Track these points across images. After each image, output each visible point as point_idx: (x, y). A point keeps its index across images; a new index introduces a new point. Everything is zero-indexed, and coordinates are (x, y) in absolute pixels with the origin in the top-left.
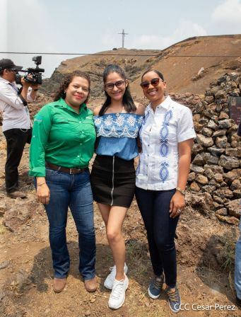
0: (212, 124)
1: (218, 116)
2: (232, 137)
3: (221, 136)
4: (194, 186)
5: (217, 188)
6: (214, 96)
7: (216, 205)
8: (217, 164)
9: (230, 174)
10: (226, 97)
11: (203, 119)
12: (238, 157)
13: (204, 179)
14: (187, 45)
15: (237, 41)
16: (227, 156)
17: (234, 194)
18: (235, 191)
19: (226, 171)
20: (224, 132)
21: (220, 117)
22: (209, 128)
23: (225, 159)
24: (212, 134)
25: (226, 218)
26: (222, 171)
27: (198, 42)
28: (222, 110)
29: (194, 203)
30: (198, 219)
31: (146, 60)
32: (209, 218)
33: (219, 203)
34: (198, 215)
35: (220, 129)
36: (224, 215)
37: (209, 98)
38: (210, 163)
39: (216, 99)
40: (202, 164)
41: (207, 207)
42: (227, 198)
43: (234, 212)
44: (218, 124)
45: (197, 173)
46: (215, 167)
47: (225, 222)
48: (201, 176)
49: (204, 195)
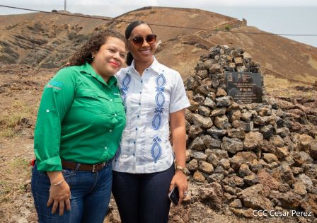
0: (209, 102)
1: (216, 93)
2: (233, 117)
3: (220, 115)
4: (198, 176)
5: (225, 176)
6: (208, 70)
7: (229, 196)
8: (220, 148)
9: (236, 159)
10: (222, 71)
11: (199, 96)
12: (241, 139)
13: (208, 167)
14: (142, 14)
15: (194, 16)
16: (230, 137)
17: (245, 181)
18: (246, 178)
19: (231, 155)
20: (224, 110)
21: (218, 94)
22: (206, 106)
23: (228, 141)
24: (210, 114)
25: (242, 211)
26: (227, 155)
27: (153, 12)
28: (219, 86)
29: (204, 197)
30: (211, 216)
31: (94, 28)
32: (223, 213)
33: (231, 193)
34: (210, 211)
35: (219, 107)
36: (240, 208)
37: (202, 73)
38: (212, 148)
39: (210, 73)
40: (203, 149)
41: (219, 200)
42: (238, 186)
43: (250, 202)
44: (216, 102)
45: (199, 160)
46: (219, 151)
47: (242, 216)
48: (204, 163)
49: (213, 186)
